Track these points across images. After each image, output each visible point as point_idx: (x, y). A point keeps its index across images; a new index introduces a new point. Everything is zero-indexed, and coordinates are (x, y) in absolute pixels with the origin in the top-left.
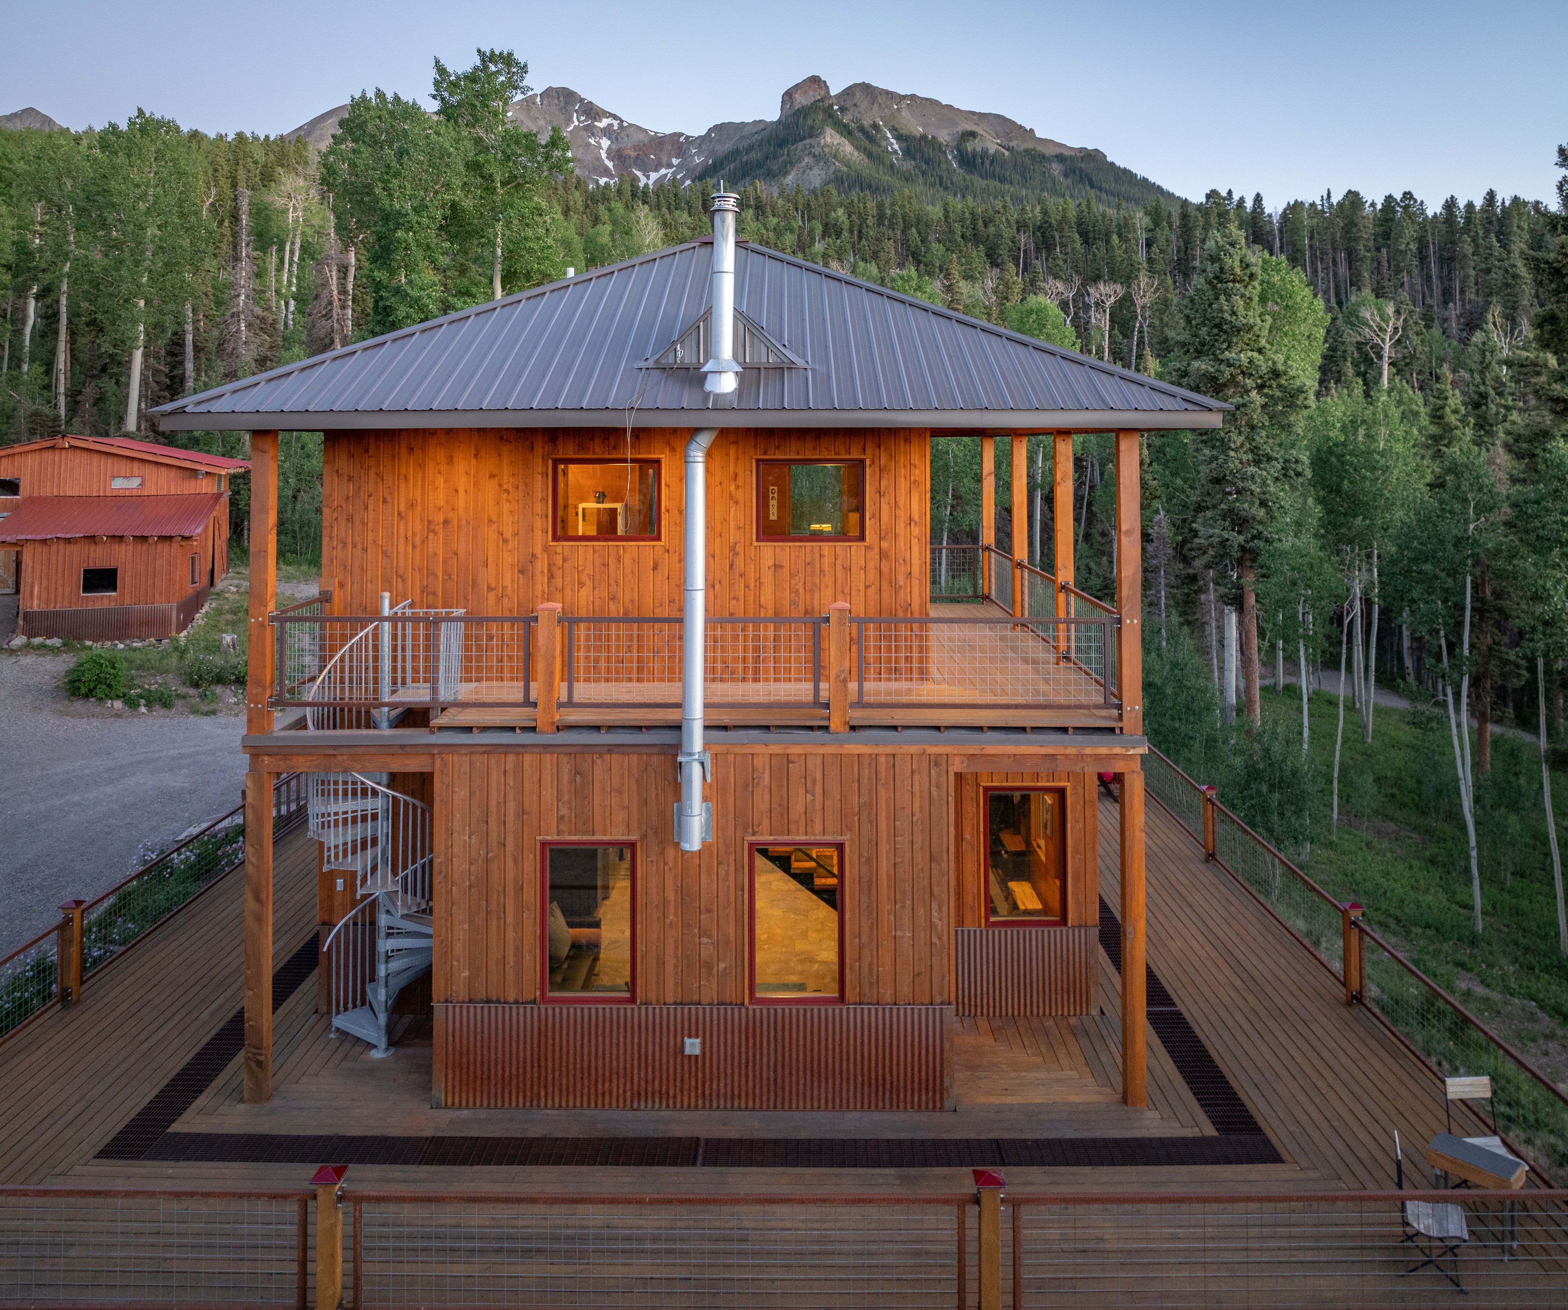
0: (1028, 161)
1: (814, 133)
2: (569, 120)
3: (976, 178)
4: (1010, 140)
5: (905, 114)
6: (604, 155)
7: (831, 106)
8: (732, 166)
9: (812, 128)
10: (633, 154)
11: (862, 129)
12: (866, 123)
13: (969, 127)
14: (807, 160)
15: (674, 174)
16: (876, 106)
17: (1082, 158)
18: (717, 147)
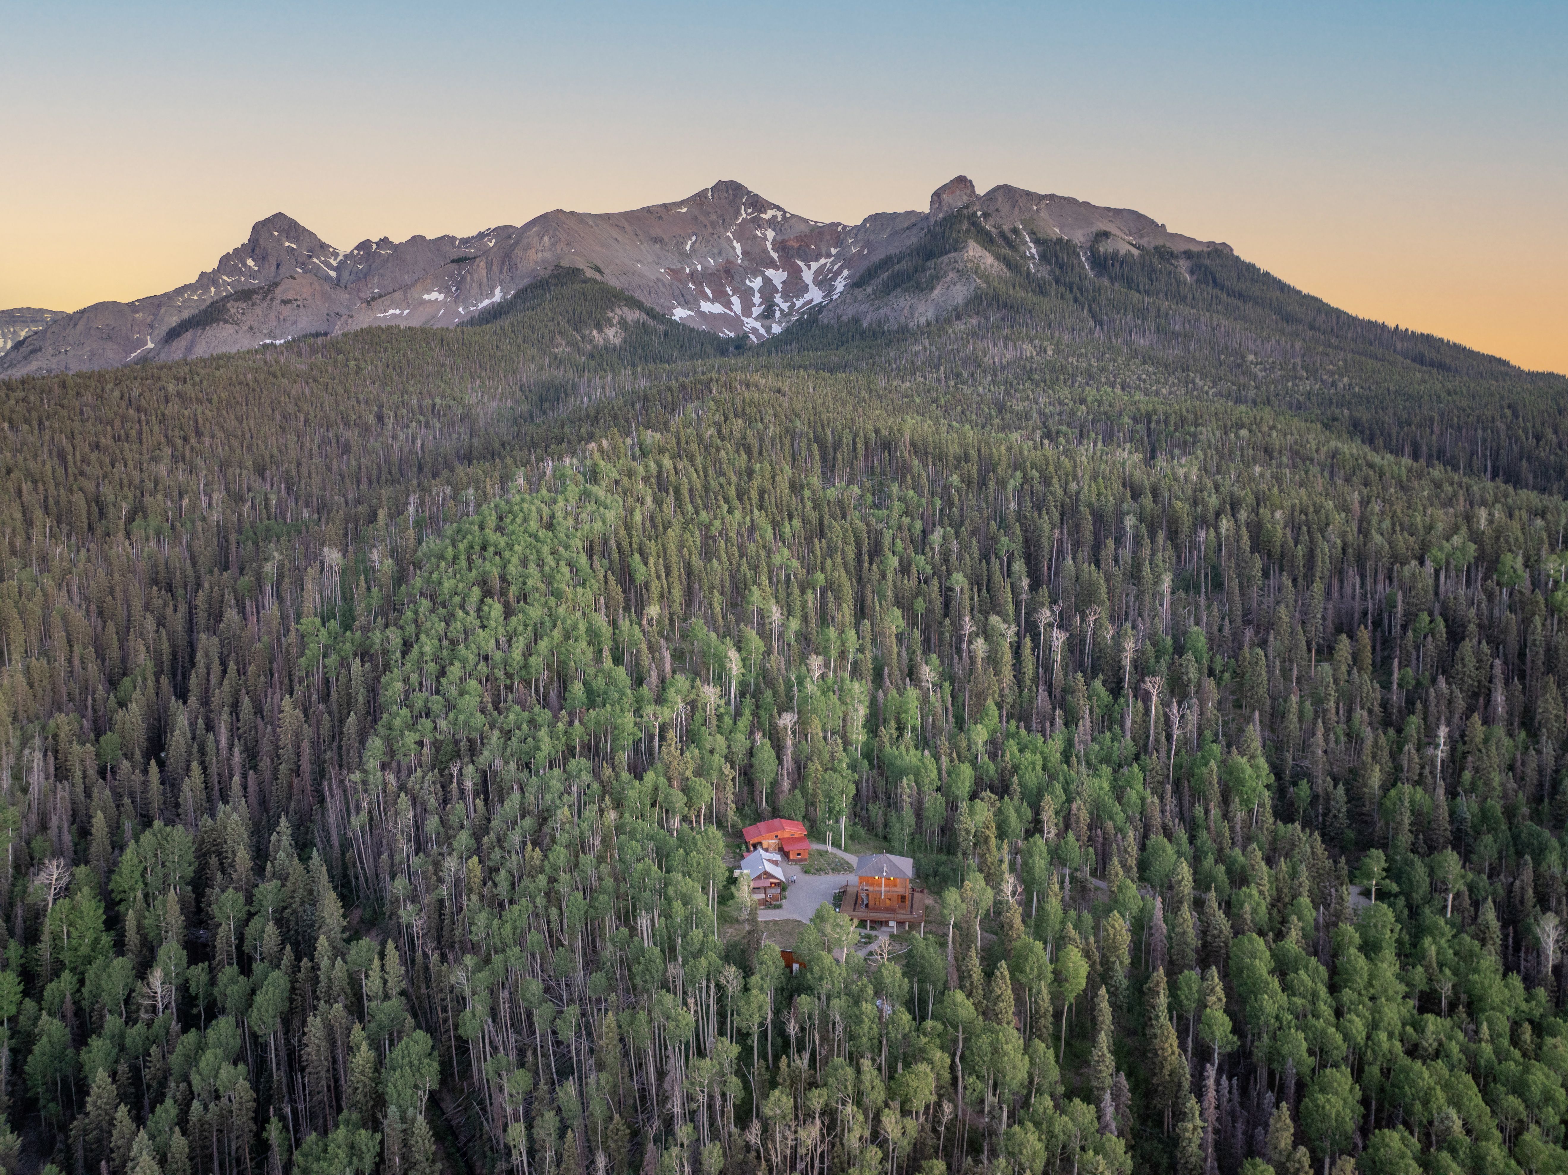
0: (1156, 261)
1: (958, 246)
2: (738, 213)
3: (1105, 281)
4: (1142, 237)
5: (1044, 214)
6: (769, 247)
7: (975, 213)
8: (885, 275)
9: (957, 242)
10: (796, 245)
11: (1002, 234)
12: (1006, 228)
13: (1103, 226)
14: (952, 275)
15: (833, 264)
16: (1017, 210)
17: (1209, 253)
18: (872, 237)
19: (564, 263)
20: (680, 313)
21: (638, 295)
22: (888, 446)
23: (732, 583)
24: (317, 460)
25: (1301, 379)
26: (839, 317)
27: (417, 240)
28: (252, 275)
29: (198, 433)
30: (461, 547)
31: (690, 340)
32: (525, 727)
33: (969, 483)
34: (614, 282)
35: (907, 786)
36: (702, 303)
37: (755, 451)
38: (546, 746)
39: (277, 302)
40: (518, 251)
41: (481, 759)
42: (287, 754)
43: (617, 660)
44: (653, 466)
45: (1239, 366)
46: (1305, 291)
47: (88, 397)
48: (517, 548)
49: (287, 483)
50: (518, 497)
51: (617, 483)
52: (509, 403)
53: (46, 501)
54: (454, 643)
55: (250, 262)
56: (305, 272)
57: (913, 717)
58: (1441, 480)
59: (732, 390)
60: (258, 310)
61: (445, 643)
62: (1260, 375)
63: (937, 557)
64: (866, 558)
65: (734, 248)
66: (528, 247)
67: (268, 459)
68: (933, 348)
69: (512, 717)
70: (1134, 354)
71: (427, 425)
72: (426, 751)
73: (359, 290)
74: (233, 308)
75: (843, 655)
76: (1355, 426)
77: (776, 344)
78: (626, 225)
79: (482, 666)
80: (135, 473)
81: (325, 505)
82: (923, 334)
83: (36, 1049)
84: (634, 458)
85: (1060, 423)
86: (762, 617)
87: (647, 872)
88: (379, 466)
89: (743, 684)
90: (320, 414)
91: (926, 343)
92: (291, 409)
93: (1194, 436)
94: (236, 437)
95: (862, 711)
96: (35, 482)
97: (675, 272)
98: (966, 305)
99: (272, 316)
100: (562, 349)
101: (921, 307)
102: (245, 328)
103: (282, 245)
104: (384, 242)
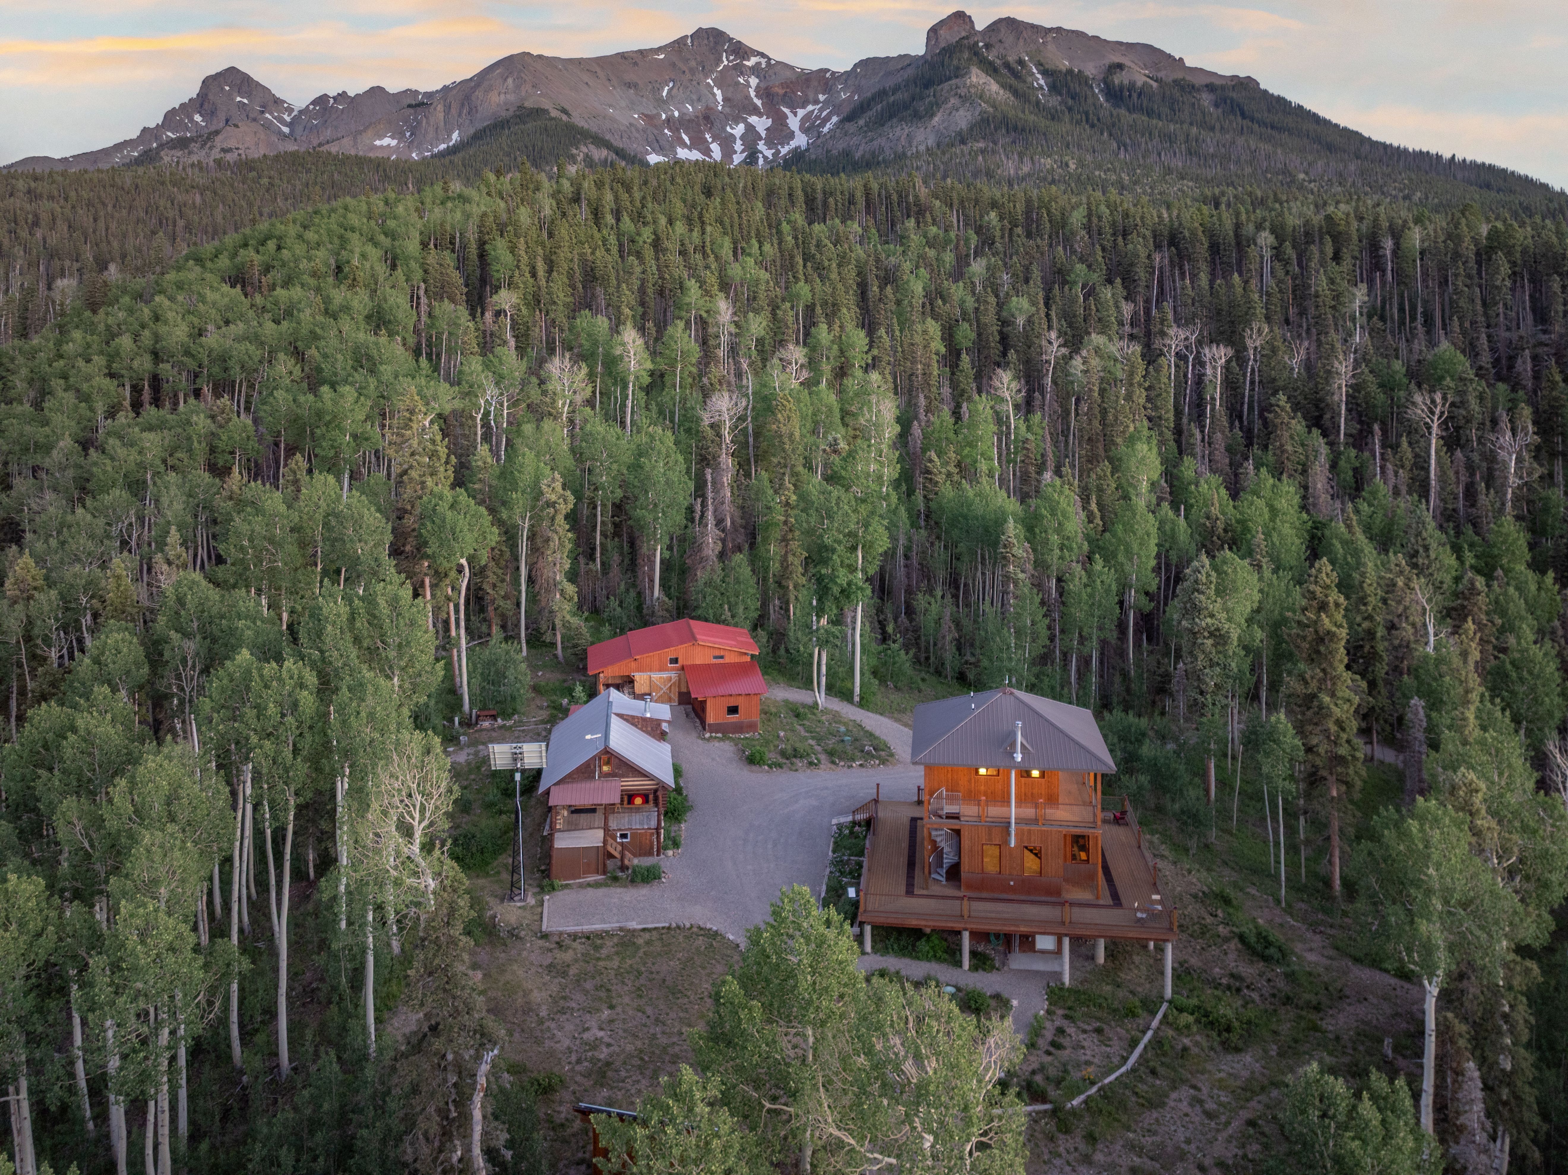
0: (1177, 93)
1: (959, 73)
2: (719, 60)
3: (1123, 111)
4: (1159, 70)
5: (1051, 47)
6: (752, 94)
7: (977, 43)
8: (879, 107)
9: (958, 69)
10: (781, 92)
11: (1007, 65)
12: (1011, 59)
13: (1117, 59)
14: (953, 100)
15: (821, 110)
16: (1021, 41)
17: (1233, 87)
18: (863, 84)
19: (528, 104)
20: (654, 158)
21: (608, 137)
26: (828, 151)
27: (377, 92)
28: (199, 131)
34: (581, 123)
36: (679, 150)
39: (215, 150)
40: (480, 96)
55: (198, 118)
60: (193, 157)
65: (714, 95)
66: (490, 91)
73: (310, 143)
78: (598, 70)
82: (923, 161)
97: (649, 118)
98: (971, 129)
101: (920, 135)
103: (233, 100)
104: (342, 96)
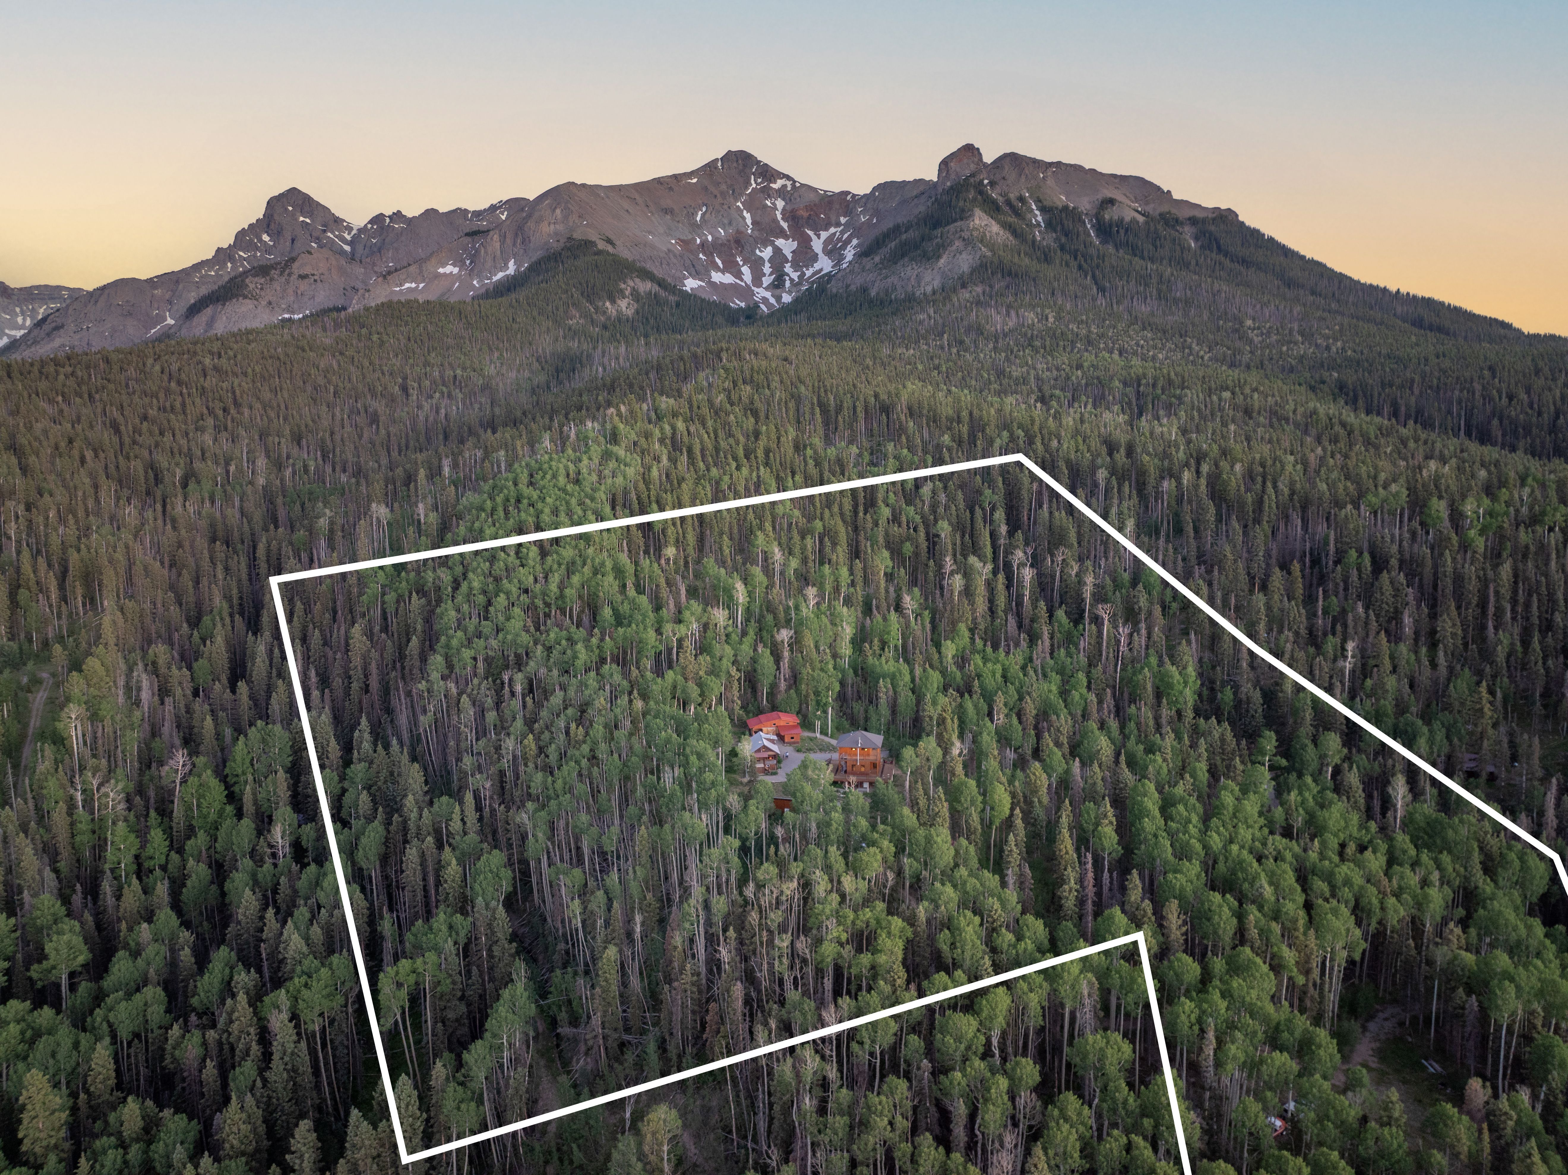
0: (1161, 228)
1: (964, 215)
2: (748, 183)
3: (1110, 248)
4: (1147, 204)
5: (1050, 182)
6: (779, 217)
7: (982, 182)
8: (893, 244)
9: (963, 211)
10: (806, 214)
11: (1008, 203)
12: (1013, 196)
13: (1109, 193)
14: (958, 243)
15: (842, 233)
16: (1023, 178)
17: (1214, 219)
18: (881, 206)
19: (577, 235)
20: (691, 284)
21: (649, 266)
22: (886, 409)
23: (740, 531)
24: (348, 429)
25: (1296, 343)
26: (848, 286)
27: (430, 214)
28: (268, 250)
29: (236, 404)
30: (499, 499)
31: (701, 310)
32: (564, 642)
33: (960, 443)
34: (625, 253)
35: (884, 687)
36: (713, 274)
37: (762, 415)
38: (583, 656)
39: (295, 277)
40: (531, 224)
41: (528, 669)
42: (357, 674)
43: (640, 590)
44: (667, 428)
45: (1237, 331)
46: (1309, 256)
47: (132, 372)
48: (548, 500)
49: (322, 451)
50: (547, 457)
51: (635, 444)
52: (527, 374)
53: (106, 467)
54: (497, 580)
55: (266, 238)
56: (321, 246)
57: (895, 637)
58: (1408, 439)
59: (741, 359)
60: (276, 285)
61: (491, 579)
62: (1257, 340)
63: (926, 508)
64: (861, 508)
65: (744, 218)
66: (540, 220)
67: (303, 428)
68: (938, 317)
69: (552, 635)
70: (1134, 321)
71: (450, 396)
72: (480, 664)
73: (374, 264)
74: (252, 283)
75: (837, 589)
76: (1341, 388)
77: (785, 313)
78: (637, 197)
79: (523, 597)
80: (183, 442)
81: (360, 471)
82: (928, 302)
83: (189, 883)
84: (650, 422)
85: (1055, 387)
86: (766, 559)
87: (668, 741)
88: (407, 435)
89: (748, 610)
90: (349, 386)
91: (931, 311)
92: (321, 381)
93: (1179, 398)
94: (272, 408)
95: (848, 631)
96: (95, 450)
97: (686, 243)
98: (972, 273)
99: (290, 291)
100: (575, 321)
101: (927, 276)
102: (264, 303)
103: (297, 219)
104: (398, 216)
